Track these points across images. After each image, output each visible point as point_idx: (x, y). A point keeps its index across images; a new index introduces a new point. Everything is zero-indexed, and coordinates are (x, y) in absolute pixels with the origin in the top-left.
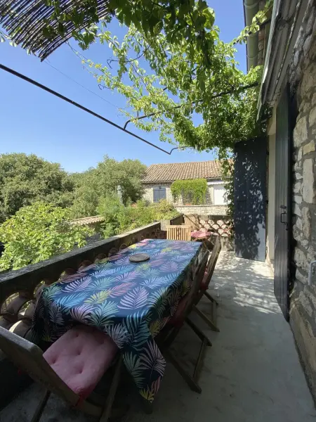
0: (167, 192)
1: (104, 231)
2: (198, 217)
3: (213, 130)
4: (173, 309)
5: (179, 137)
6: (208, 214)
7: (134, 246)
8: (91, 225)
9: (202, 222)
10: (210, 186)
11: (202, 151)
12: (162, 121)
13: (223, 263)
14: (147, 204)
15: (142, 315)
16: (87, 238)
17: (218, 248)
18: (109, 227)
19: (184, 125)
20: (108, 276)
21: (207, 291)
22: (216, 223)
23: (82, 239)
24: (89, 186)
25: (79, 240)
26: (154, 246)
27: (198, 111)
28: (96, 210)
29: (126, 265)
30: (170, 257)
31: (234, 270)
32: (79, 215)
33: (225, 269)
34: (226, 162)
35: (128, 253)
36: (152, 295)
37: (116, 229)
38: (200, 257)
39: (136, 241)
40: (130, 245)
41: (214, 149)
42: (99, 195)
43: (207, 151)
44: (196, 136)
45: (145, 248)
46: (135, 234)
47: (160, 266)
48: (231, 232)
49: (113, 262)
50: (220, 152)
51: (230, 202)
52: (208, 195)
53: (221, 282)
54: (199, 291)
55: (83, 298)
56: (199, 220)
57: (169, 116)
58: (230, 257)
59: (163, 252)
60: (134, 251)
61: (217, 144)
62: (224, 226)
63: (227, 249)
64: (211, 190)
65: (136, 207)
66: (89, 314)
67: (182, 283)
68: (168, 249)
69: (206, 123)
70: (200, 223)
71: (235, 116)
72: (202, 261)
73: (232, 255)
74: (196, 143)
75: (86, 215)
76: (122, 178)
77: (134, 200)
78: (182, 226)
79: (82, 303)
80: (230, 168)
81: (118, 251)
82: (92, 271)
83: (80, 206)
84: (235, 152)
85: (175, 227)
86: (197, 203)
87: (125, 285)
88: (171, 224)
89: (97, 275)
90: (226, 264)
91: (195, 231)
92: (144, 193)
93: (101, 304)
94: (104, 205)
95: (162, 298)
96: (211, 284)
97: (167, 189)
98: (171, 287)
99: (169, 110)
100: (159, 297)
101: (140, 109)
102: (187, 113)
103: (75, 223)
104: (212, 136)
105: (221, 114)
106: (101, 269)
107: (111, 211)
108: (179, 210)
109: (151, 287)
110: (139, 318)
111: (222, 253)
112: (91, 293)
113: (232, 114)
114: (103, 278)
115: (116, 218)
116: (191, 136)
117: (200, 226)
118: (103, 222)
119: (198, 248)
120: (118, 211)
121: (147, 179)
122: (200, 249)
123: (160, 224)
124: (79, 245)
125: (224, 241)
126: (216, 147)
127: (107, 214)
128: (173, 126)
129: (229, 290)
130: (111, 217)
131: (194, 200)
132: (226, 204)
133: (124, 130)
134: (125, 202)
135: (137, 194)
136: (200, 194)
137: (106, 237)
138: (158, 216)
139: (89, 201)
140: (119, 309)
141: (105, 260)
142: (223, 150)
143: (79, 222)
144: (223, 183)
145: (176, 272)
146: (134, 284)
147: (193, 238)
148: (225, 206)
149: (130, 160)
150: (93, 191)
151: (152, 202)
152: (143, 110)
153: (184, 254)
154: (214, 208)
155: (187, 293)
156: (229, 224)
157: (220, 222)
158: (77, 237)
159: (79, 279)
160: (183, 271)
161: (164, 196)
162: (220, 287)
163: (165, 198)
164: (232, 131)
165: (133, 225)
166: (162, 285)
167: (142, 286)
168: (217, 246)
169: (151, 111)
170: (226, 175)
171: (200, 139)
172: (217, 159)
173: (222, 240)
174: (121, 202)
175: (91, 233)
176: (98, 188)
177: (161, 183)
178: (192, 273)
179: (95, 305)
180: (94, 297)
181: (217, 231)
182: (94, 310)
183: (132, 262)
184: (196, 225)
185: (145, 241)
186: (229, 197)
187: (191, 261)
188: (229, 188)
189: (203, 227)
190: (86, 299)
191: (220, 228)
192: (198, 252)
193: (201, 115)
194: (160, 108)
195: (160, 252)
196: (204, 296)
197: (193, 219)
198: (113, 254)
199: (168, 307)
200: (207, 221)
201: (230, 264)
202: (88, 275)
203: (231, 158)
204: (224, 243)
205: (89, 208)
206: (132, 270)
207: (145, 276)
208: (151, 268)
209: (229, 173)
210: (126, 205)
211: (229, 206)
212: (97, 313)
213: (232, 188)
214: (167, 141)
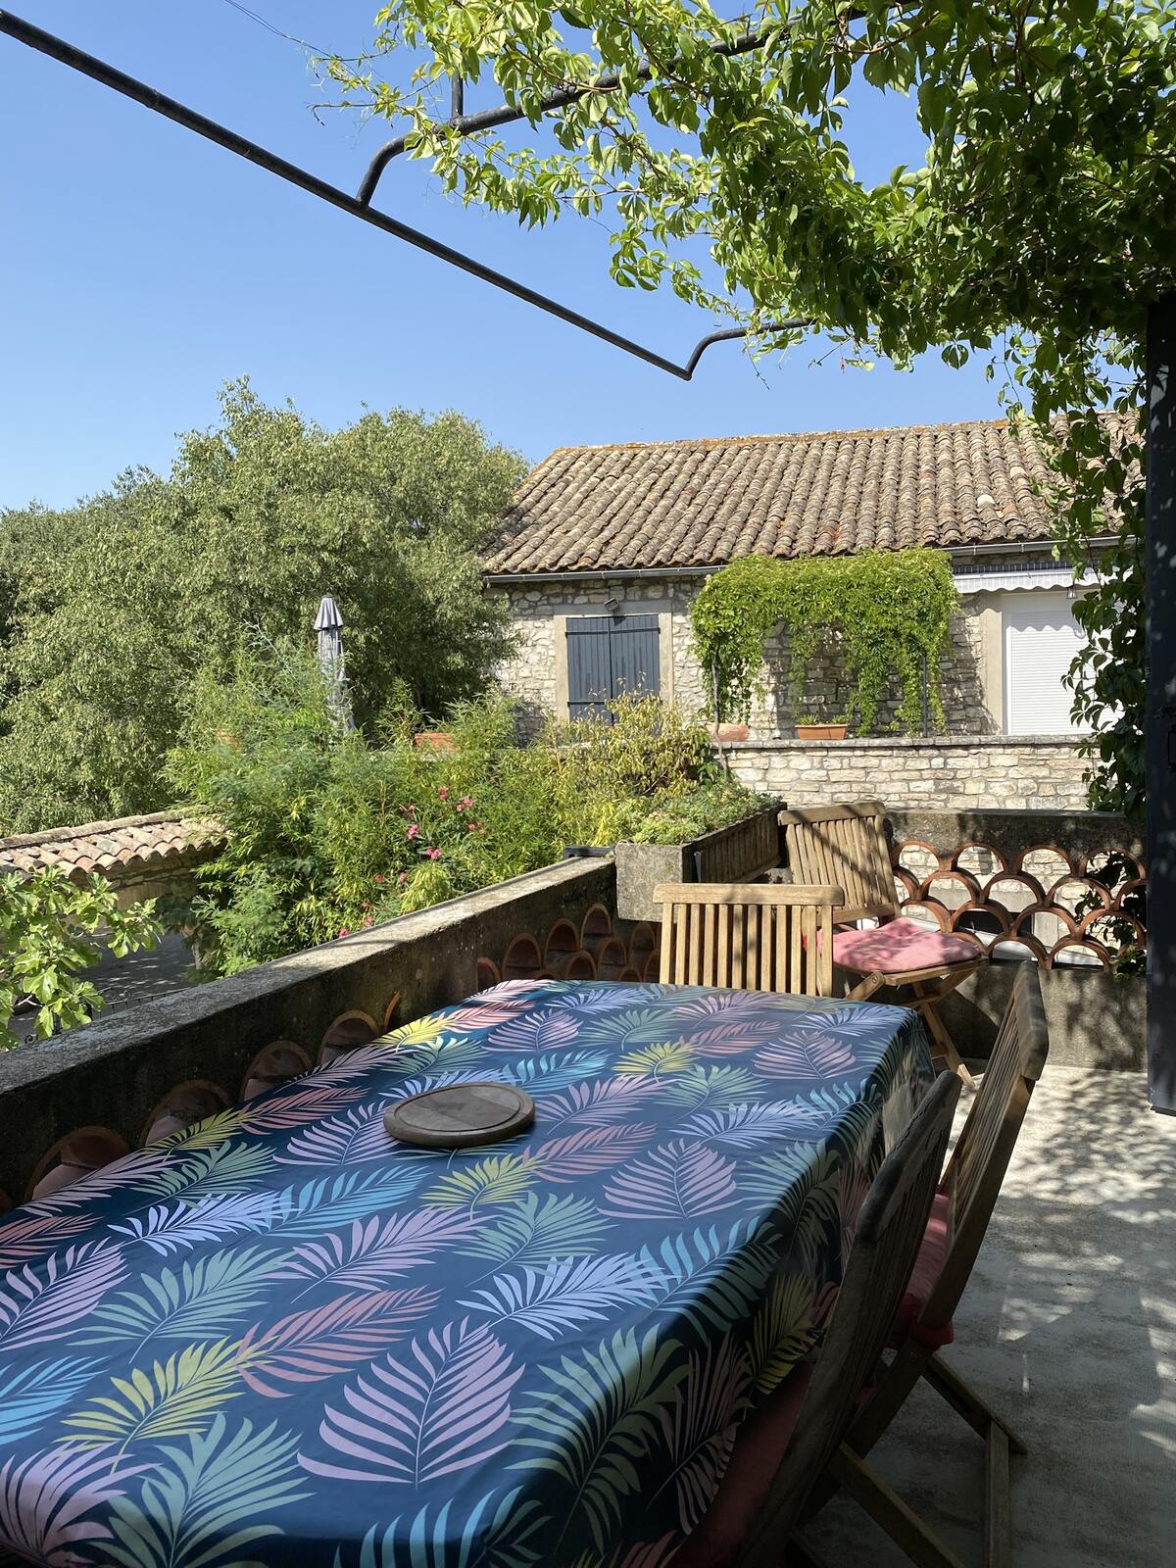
0: (664, 641)
1: (221, 919)
2: (890, 826)
3: (997, 207)
4: (699, 1482)
5: (752, 257)
6: (959, 804)
7: (421, 1032)
8: (128, 875)
9: (917, 858)
10: (978, 601)
11: (915, 358)
12: (628, 145)
13: (1066, 1157)
14: (526, 725)
15: (470, 1528)
16: (101, 968)
17: (1025, 1053)
18: (257, 892)
19: (786, 174)
20: (237, 1241)
21: (947, 1354)
22: (1014, 871)
23: (69, 974)
24: (120, 603)
25: (49, 981)
26: (564, 1029)
27: (883, 71)
28: (167, 773)
29: (366, 1169)
30: (683, 1114)
31: (1140, 1204)
32: (51, 801)
33: (1077, 1198)
34: (1088, 436)
35: (378, 1081)
36: (545, 1384)
37: (303, 906)
38: (896, 1115)
39: (439, 999)
40: (396, 1022)
41: (999, 343)
42: (187, 661)
43: (949, 356)
44: (867, 249)
45: (502, 1041)
46: (432, 941)
47: (604, 1177)
48: (1122, 934)
49: (277, 1139)
50: (1044, 360)
51: (1112, 716)
52: (959, 667)
53: (1044, 1291)
54: (889, 1357)
55: (59, 1399)
56: (894, 850)
57: (680, 113)
58: (1113, 1112)
59: (631, 1078)
60: (426, 1062)
61: (1020, 307)
62: (1074, 893)
63: (1090, 1055)
64: (982, 627)
65: (443, 746)
66: (102, 1513)
67: (759, 1301)
68: (670, 1057)
69: (943, 159)
70: (897, 869)
71: (1153, 107)
72: (910, 1143)
73: (1125, 1098)
74: (872, 300)
75: (98, 803)
76: (347, 550)
77: (433, 705)
78: (769, 894)
79: (46, 1435)
80: (1114, 476)
81: (311, 1065)
82: (129, 1202)
83: (55, 744)
84: (1148, 359)
85: (714, 893)
86: (879, 726)
87: (358, 1308)
88: (691, 875)
89: (160, 1232)
90: (1083, 1163)
91: (868, 924)
92: (502, 650)
93: (183, 1443)
94: (224, 735)
95: (615, 1406)
96: (970, 1305)
97: (664, 619)
98: (678, 1328)
99: (681, 69)
100: (591, 1395)
101: (472, 62)
102: (806, 85)
103: (24, 859)
104: (983, 245)
105: (1051, 90)
106: (191, 1189)
107: (267, 775)
108: (749, 773)
109: (539, 1322)
110: (452, 1547)
111: (1056, 1080)
112: (120, 1359)
113: (1134, 92)
114: (203, 1251)
115: (305, 825)
116: (833, 246)
117: (902, 890)
118: (211, 853)
119: (883, 1046)
120: (317, 778)
121: (527, 555)
122: (893, 1058)
123: (612, 868)
124: (45, 1017)
125: (1073, 996)
126: (1015, 329)
127: (241, 799)
128: (706, 176)
129: (1101, 1345)
130: (272, 821)
131: (860, 699)
132: (1085, 728)
133: (360, 207)
134: (365, 714)
135: (457, 660)
136: (904, 658)
137: (234, 963)
138: (606, 811)
139: (118, 712)
140: (315, 1481)
141: (216, 1128)
142: (1064, 345)
143: (48, 858)
144: (1065, 579)
145: (722, 1221)
146: (418, 1302)
147: (846, 976)
148: (1084, 746)
149: (401, 418)
150: (145, 633)
151: (563, 713)
152: (492, 72)
153: (778, 1090)
154: (1003, 758)
155: (801, 1371)
156: (1107, 877)
157: (1045, 863)
158: (33, 958)
159: (37, 1264)
160: (772, 1215)
161: (644, 671)
162: (1038, 1328)
163: (654, 685)
164: (1131, 214)
165: (422, 875)
166: (620, 1314)
167: (478, 1319)
168: (1016, 1035)
169: (552, 71)
170: (1087, 526)
171: (899, 272)
172: (1025, 415)
173: (1058, 994)
174: (341, 712)
175: (133, 929)
176: (185, 614)
177: (627, 582)
178: (832, 1229)
179: (145, 1451)
180: (137, 1388)
181: (1022, 925)
182: (131, 1487)
183: (407, 1144)
184: (869, 878)
185: (502, 992)
186: (1110, 686)
187: (833, 1142)
188: (1107, 618)
189: (922, 895)
190: (78, 1404)
191: (1046, 902)
192: (879, 1082)
193: (904, 100)
194: (611, 55)
195: (606, 1075)
196: (924, 1391)
197: (852, 839)
198: (281, 1085)
199: (655, 1465)
200: (949, 859)
201: (1113, 1159)
202: (97, 1233)
203: (1122, 405)
204: (1074, 1012)
205: (116, 756)
206: (411, 1205)
207: (497, 1244)
208: (543, 1190)
209: (1109, 513)
210: (375, 739)
211: (1108, 744)
212: (155, 1509)
213: (1129, 621)
214: (666, 283)
